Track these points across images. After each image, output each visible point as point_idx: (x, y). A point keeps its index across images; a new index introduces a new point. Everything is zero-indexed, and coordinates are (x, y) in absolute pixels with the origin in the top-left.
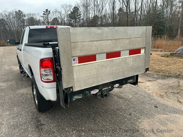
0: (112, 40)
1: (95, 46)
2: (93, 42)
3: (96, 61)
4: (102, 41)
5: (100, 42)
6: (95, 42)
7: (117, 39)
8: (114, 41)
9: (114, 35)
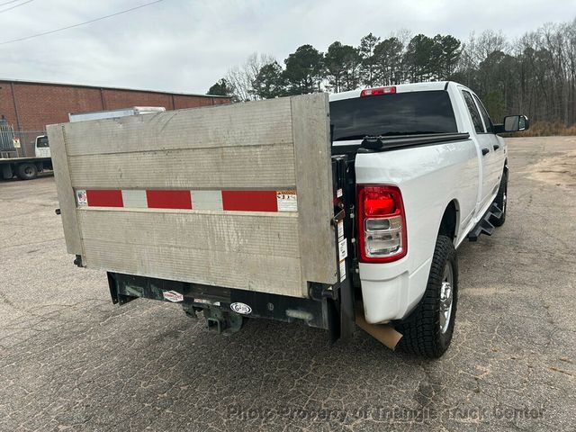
0: (155, 152)
1: (115, 167)
2: (109, 157)
3: (123, 206)
4: (129, 156)
5: (124, 156)
6: (113, 157)
7: (170, 151)
8: (162, 154)
9: (160, 138)
